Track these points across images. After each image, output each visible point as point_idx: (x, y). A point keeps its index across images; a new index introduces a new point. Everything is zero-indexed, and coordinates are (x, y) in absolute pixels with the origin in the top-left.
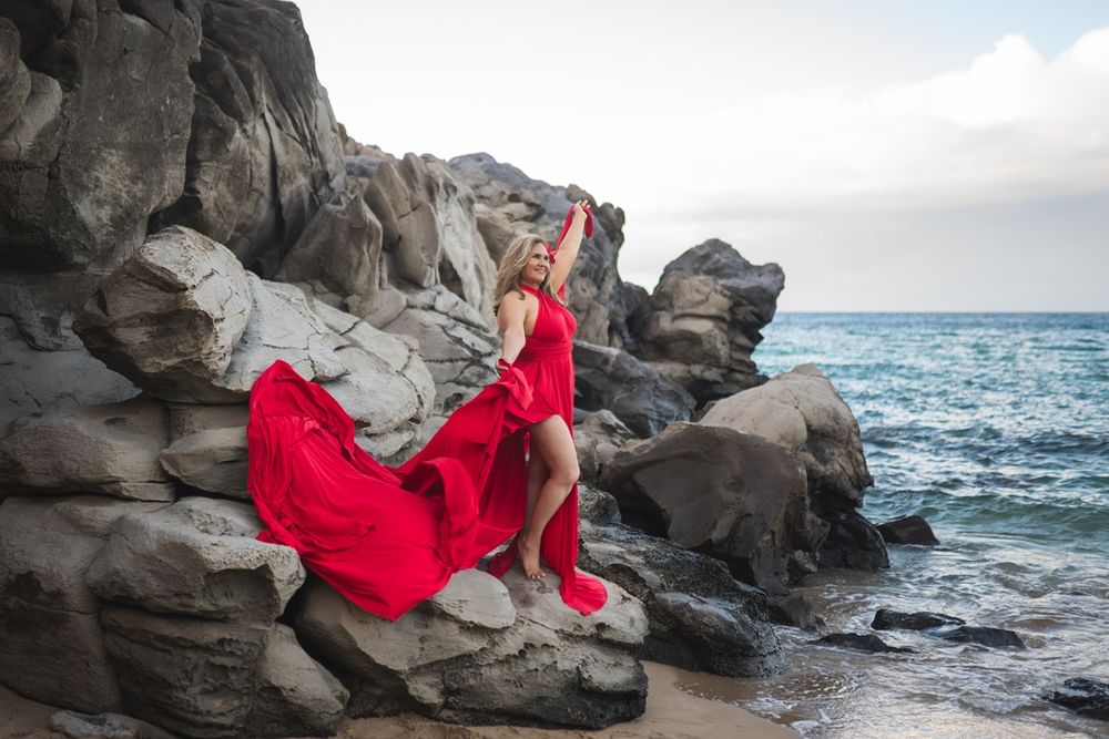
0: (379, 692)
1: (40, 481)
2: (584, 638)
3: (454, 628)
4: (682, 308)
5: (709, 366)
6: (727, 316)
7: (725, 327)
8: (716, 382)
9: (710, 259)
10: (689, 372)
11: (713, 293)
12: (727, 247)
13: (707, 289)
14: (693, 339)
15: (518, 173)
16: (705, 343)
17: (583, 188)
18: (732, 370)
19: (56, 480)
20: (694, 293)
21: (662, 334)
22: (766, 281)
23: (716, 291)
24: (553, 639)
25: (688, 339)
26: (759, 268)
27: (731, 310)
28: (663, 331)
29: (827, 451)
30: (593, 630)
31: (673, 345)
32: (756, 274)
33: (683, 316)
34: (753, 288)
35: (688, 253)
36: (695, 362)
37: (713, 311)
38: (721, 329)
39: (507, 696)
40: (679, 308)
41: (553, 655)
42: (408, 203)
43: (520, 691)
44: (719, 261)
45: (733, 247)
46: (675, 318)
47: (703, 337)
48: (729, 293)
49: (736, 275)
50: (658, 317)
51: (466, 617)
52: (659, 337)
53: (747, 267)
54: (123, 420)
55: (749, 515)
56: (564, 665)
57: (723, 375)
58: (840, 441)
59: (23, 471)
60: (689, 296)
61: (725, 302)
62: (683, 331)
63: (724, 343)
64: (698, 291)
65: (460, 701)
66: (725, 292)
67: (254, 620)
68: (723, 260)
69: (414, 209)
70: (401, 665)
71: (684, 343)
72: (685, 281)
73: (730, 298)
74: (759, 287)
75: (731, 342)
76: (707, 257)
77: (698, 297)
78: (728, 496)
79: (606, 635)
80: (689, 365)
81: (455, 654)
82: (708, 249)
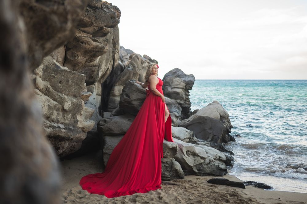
0: (187, 171)
1: (117, 132)
2: (217, 159)
3: (199, 158)
4: (174, 86)
5: (181, 100)
6: (185, 88)
7: (184, 90)
8: (183, 104)
9: (176, 73)
10: (177, 102)
11: (181, 82)
12: (180, 70)
13: (180, 81)
14: (177, 93)
15: (132, 52)
16: (180, 94)
17: (148, 56)
18: (186, 101)
19: (121, 132)
20: (177, 82)
21: (169, 92)
22: (191, 79)
23: (182, 82)
24: (213, 160)
25: (176, 93)
26: (188, 75)
27: (185, 86)
28: (169, 91)
29: (224, 121)
30: (219, 158)
31: (172, 95)
32: (188, 77)
33: (174, 88)
34: (189, 81)
35: (170, 72)
36: (178, 99)
37: (182, 87)
38: (183, 91)
39: (208, 170)
40: (173, 86)
41: (214, 162)
42: (141, 67)
43: (210, 170)
44: (178, 74)
45: (181, 70)
46: (172, 88)
47: (180, 93)
48: (185, 82)
49: (183, 77)
50: (167, 88)
51: (201, 156)
52: (168, 93)
53: (186, 75)
54: (130, 120)
55: (215, 135)
56: (216, 164)
57: (184, 102)
58: (226, 118)
59: (113, 130)
60: (175, 83)
61: (184, 85)
62: (175, 91)
63: (184, 95)
64: (178, 82)
65: (201, 172)
66: (184, 82)
67: (171, 157)
68: (180, 73)
69: (142, 68)
70: (192, 165)
71: (175, 94)
72: (174, 79)
73: (185, 83)
74: (190, 81)
75: (185, 94)
76: (175, 73)
77: (178, 83)
78: (210, 131)
79: (221, 159)
80: (176, 100)
81: (200, 163)
82: (175, 71)
